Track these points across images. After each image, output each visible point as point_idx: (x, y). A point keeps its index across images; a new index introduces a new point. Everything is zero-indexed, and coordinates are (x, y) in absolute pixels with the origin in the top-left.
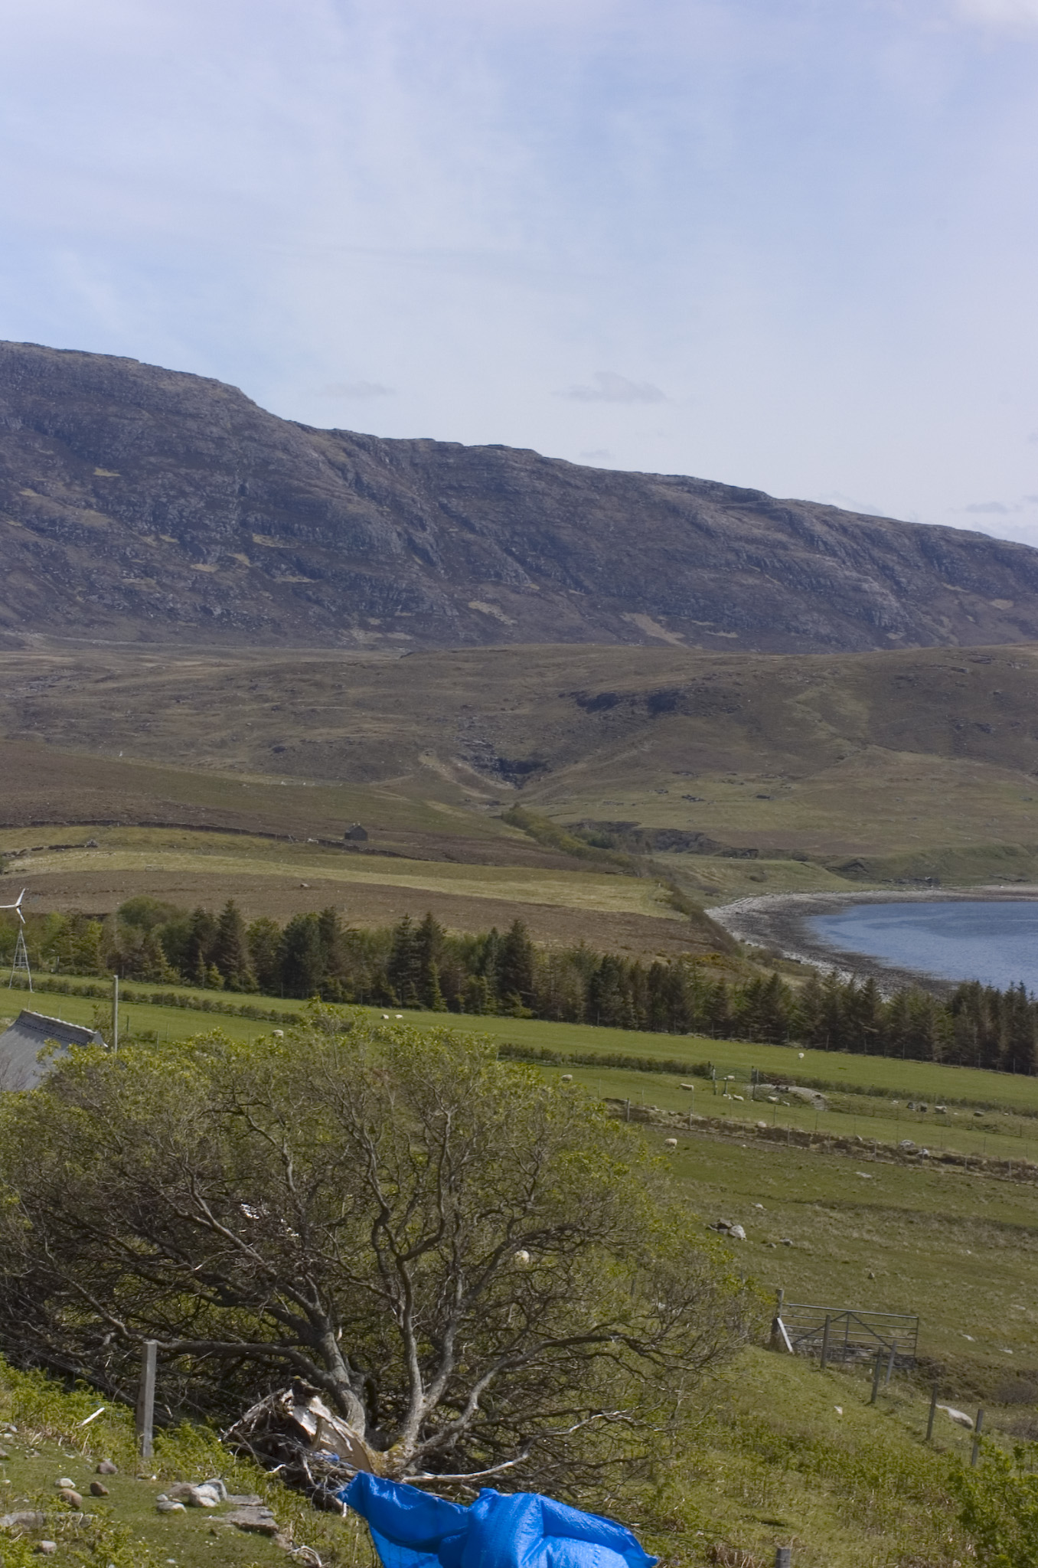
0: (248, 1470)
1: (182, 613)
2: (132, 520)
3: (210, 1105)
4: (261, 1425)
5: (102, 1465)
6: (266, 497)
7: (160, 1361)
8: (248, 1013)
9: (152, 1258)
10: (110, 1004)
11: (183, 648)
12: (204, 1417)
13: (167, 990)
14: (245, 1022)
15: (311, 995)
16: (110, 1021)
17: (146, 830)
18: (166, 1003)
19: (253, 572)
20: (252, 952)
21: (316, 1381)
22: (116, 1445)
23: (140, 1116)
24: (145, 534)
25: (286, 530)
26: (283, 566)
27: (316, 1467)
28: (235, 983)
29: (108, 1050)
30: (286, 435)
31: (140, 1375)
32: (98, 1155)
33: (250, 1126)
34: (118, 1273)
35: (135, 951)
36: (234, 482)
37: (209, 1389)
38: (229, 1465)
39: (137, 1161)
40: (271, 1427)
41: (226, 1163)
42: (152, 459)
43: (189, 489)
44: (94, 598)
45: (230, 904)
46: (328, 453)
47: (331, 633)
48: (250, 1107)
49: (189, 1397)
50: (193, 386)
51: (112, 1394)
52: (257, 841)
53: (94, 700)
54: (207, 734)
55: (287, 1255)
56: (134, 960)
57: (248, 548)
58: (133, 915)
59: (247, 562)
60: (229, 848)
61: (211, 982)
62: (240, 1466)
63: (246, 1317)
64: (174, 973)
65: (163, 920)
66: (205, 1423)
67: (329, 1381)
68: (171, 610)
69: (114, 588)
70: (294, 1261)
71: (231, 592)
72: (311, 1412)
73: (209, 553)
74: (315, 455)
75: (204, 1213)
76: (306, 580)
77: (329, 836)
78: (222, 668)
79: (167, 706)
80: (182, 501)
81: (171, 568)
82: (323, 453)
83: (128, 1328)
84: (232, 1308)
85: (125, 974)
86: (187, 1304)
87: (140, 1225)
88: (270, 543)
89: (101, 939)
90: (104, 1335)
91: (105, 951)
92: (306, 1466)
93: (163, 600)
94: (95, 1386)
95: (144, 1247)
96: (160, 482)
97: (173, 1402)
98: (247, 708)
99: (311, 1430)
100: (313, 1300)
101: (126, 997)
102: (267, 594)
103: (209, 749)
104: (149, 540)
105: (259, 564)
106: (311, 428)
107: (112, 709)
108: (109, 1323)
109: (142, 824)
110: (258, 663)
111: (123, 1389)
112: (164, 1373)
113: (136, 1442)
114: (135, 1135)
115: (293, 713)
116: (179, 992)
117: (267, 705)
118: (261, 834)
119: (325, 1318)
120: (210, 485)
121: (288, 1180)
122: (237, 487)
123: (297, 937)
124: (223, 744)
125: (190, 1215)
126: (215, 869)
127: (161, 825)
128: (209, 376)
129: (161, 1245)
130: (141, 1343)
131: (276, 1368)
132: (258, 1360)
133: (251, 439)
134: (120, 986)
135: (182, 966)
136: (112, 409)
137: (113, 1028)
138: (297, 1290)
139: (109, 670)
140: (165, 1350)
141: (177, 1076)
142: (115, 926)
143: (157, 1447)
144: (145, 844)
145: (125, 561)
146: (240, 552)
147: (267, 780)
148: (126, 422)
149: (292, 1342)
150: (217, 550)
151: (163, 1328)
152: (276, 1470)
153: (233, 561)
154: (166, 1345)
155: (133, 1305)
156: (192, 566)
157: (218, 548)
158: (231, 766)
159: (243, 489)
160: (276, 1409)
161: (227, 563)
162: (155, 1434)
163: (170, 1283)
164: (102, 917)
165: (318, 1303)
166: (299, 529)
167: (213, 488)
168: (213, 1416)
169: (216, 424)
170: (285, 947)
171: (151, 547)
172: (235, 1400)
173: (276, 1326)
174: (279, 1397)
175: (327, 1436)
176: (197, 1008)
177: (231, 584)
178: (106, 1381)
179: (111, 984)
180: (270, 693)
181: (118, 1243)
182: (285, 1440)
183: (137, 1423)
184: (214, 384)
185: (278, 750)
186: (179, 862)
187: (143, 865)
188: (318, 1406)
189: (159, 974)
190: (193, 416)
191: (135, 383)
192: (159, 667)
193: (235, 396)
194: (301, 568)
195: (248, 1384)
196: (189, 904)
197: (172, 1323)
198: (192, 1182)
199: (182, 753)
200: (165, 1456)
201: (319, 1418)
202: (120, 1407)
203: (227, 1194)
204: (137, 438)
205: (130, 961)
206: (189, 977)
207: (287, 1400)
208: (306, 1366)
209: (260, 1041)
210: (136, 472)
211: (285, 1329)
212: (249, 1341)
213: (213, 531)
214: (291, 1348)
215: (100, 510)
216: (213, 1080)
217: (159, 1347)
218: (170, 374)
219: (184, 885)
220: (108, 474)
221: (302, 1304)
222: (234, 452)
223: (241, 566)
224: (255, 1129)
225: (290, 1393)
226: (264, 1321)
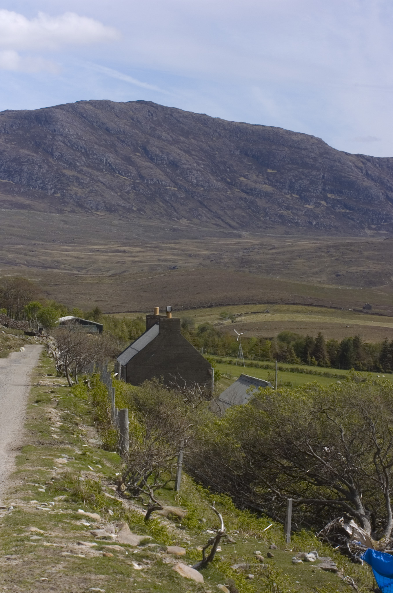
0: (327, 547)
1: (301, 224)
2: (281, 188)
3: (312, 409)
4: (331, 530)
5: (272, 546)
6: (332, 180)
7: (294, 506)
8: (326, 375)
9: (290, 467)
10: (274, 372)
11: (301, 237)
12: (310, 528)
13: (295, 366)
14: (326, 378)
15: (350, 368)
16: (274, 378)
17: (288, 306)
18: (295, 371)
19: (328, 208)
20: (328, 352)
21: (353, 514)
22: (277, 538)
23: (286, 414)
24: (287, 194)
25: (340, 192)
26: (339, 206)
27: (352, 547)
28: (322, 363)
29: (274, 389)
30: (340, 156)
31: (286, 512)
32: (270, 429)
33: (328, 417)
34: (277, 473)
35: (284, 351)
36: (320, 174)
37: (312, 517)
38: (319, 546)
39: (285, 431)
40: (335, 531)
41: (319, 431)
42: (289, 166)
43: (303, 177)
44: (268, 218)
45: (320, 334)
46: (355, 163)
47: (357, 231)
48: (328, 410)
49: (304, 520)
50: (304, 138)
51: (275, 519)
52: (330, 310)
53: (268, 257)
54: (311, 269)
55: (342, 466)
56: (283, 355)
57: (326, 199)
58: (283, 338)
59: (325, 204)
60: (319, 313)
61: (312, 363)
62: (324, 546)
63: (326, 489)
64: (299, 360)
65: (294, 340)
66: (310, 530)
67: (357, 514)
68: (297, 223)
69: (275, 214)
70: (344, 468)
71: (319, 216)
72: (350, 526)
73: (311, 201)
74: (351, 164)
75: (310, 450)
76: (348, 211)
77: (357, 308)
78: (316, 245)
79: (296, 259)
80: (301, 181)
81: (296, 207)
82: (354, 163)
83: (281, 494)
84: (321, 486)
85: (280, 360)
86: (303, 484)
87: (286, 455)
88: (334, 197)
89: (271, 347)
90: (272, 497)
91: (272, 352)
92: (348, 546)
93: (294, 219)
94: (269, 516)
95: (287, 463)
96: (292, 174)
97: (298, 522)
98: (326, 260)
99: (350, 532)
100: (351, 484)
101: (280, 369)
102: (333, 216)
103: (311, 275)
104: (288, 196)
105: (330, 205)
106: (349, 153)
107: (275, 260)
108: (274, 492)
109: (286, 304)
110: (329, 243)
111: (279, 517)
112: (295, 511)
113: (284, 537)
114: (284, 421)
115: (344, 261)
116: (300, 367)
117: (333, 258)
118: (331, 307)
119: (356, 490)
120: (311, 175)
121: (342, 438)
122: (321, 176)
123: (345, 346)
124: (316, 273)
125: (305, 451)
126: (313, 320)
127: (294, 304)
128: (310, 134)
129: (294, 462)
130: (286, 499)
131: (337, 509)
132: (331, 506)
133: (326, 158)
134: (278, 365)
135: (301, 357)
136: (274, 147)
137: (276, 380)
138: (345, 479)
139: (273, 246)
140: (295, 502)
141: (300, 398)
142: (276, 342)
143: (292, 539)
144: (287, 311)
145: (279, 204)
146: (322, 201)
147: (334, 287)
148: (279, 152)
149: (343, 499)
150: (314, 200)
151: (294, 494)
152: (337, 548)
153: (320, 204)
154: (296, 500)
155: (283, 486)
156: (305, 206)
157: (314, 199)
158: (320, 282)
159: (323, 176)
160: (337, 524)
161: (317, 205)
162: (292, 534)
163: (297, 477)
164: (271, 339)
165: (353, 485)
166: (345, 192)
167: (312, 176)
168: (314, 527)
169: (313, 152)
170: (340, 350)
171: (289, 199)
172: (322, 521)
173: (337, 493)
174: (338, 520)
175: (356, 535)
176: (307, 373)
177: (319, 212)
178: (273, 514)
179: (275, 364)
180: (334, 254)
181: (278, 462)
182: (340, 536)
183: (285, 530)
184: (312, 137)
185: (338, 276)
186: (300, 318)
187: (286, 319)
188: (353, 523)
189: (293, 360)
190: (304, 149)
191: (282, 137)
192: (292, 244)
193: (320, 142)
194: (346, 206)
195: (327, 515)
196: (304, 334)
197: (298, 492)
198: (306, 439)
199: (301, 276)
200: (295, 542)
201: (353, 528)
202: (278, 524)
203: (319, 443)
204: (283, 158)
205: (282, 355)
206: (304, 361)
207: (341, 521)
208: (349, 508)
209: (331, 385)
210: (283, 170)
211: (340, 494)
212: (327, 499)
213: (312, 192)
214: (343, 501)
215: (270, 185)
216: (314, 400)
217: (293, 501)
218: (295, 134)
219: (302, 327)
220: (272, 172)
221: (347, 485)
222: (320, 163)
223: (323, 206)
224: (330, 419)
225: (343, 519)
226: (332, 491)
